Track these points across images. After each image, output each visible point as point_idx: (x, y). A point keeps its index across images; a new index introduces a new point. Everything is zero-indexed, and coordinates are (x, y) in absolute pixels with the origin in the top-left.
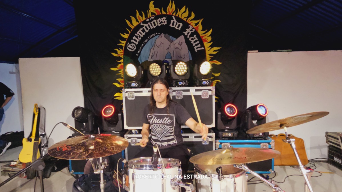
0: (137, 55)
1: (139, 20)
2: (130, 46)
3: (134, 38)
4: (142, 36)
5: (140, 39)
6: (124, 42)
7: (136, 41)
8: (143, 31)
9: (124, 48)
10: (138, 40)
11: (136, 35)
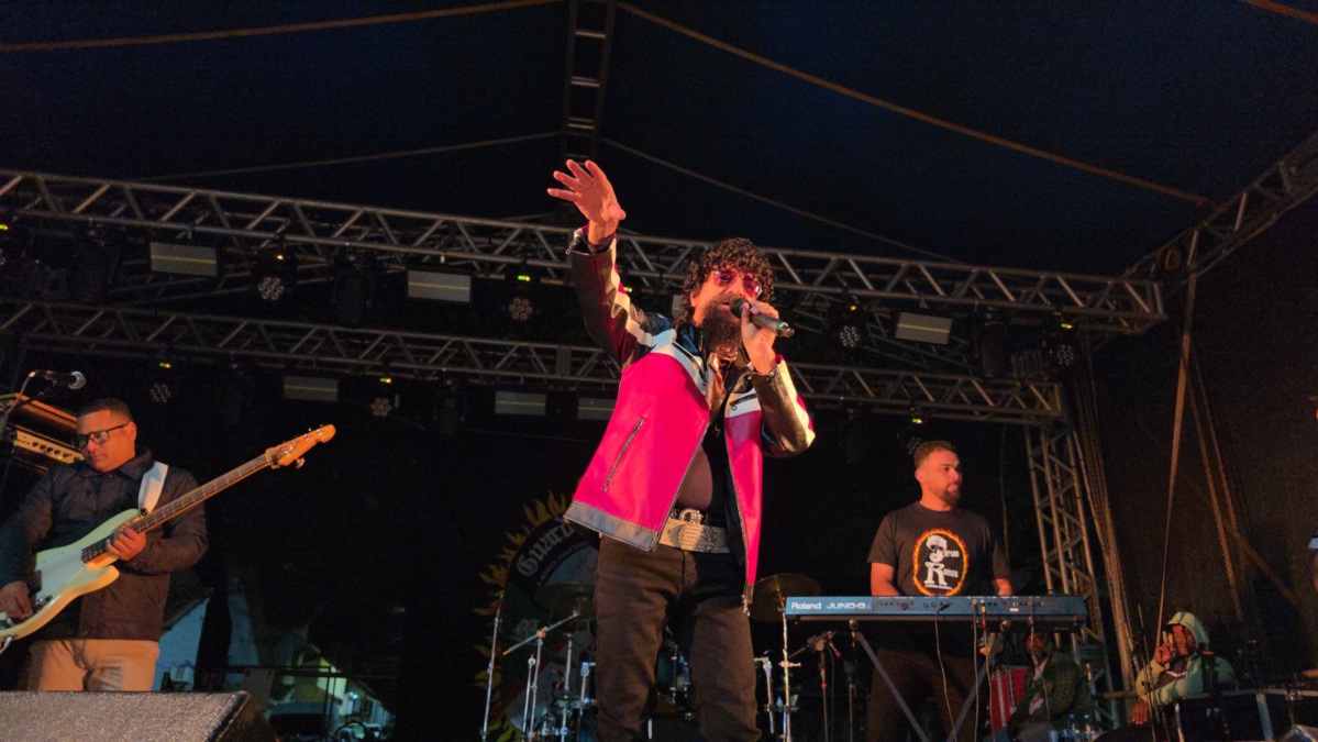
0: (539, 584)
1: (551, 509)
2: (525, 564)
3: (537, 546)
4: (554, 543)
5: (549, 548)
6: (513, 553)
7: (539, 553)
8: (559, 533)
9: (509, 565)
10: (544, 552)
11: (542, 540)
